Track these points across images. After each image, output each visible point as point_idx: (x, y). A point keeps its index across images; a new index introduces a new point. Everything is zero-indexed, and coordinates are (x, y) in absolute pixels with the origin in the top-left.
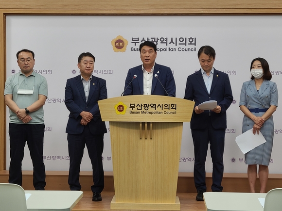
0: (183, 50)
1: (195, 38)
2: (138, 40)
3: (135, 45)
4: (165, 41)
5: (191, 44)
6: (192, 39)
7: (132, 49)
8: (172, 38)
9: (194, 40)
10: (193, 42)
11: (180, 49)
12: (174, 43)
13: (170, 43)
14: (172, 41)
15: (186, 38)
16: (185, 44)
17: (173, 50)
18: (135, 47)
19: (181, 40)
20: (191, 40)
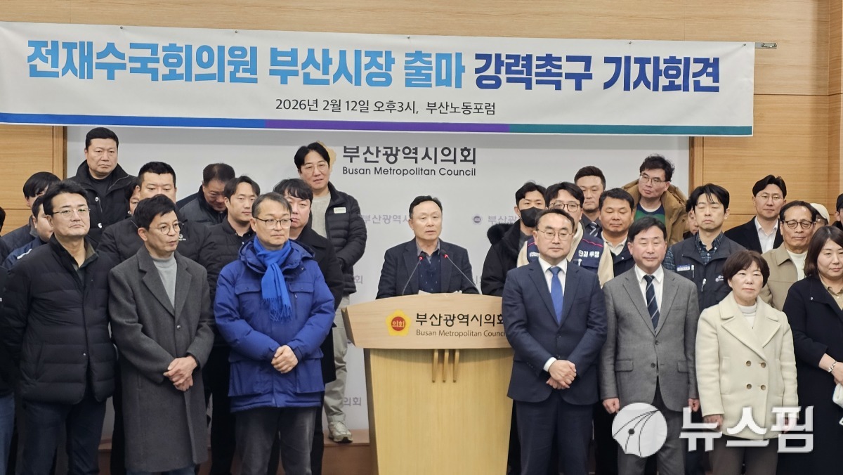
0: (450, 173)
1: (474, 150)
2: (357, 152)
3: (351, 161)
4: (412, 155)
5: (465, 160)
6: (469, 150)
7: (345, 170)
8: (427, 149)
9: (472, 152)
10: (471, 158)
11: (442, 172)
12: (431, 159)
13: (423, 159)
14: (427, 155)
15: (455, 149)
16: (454, 161)
17: (430, 172)
18: (350, 166)
19: (446, 152)
20: (466, 153)
